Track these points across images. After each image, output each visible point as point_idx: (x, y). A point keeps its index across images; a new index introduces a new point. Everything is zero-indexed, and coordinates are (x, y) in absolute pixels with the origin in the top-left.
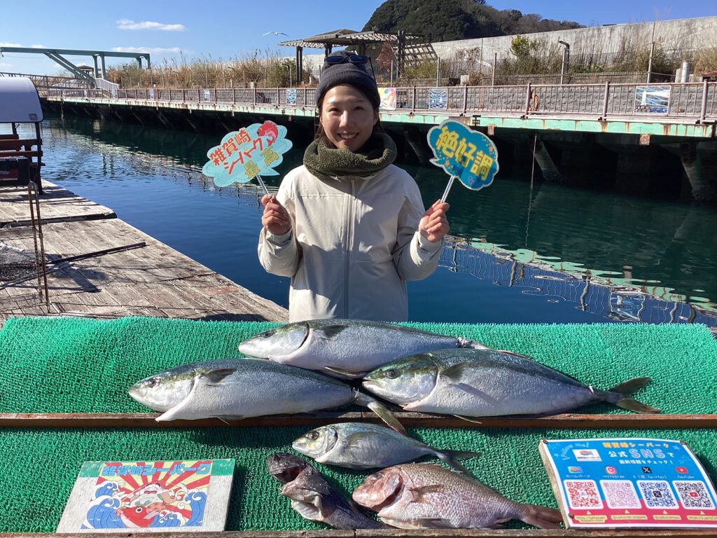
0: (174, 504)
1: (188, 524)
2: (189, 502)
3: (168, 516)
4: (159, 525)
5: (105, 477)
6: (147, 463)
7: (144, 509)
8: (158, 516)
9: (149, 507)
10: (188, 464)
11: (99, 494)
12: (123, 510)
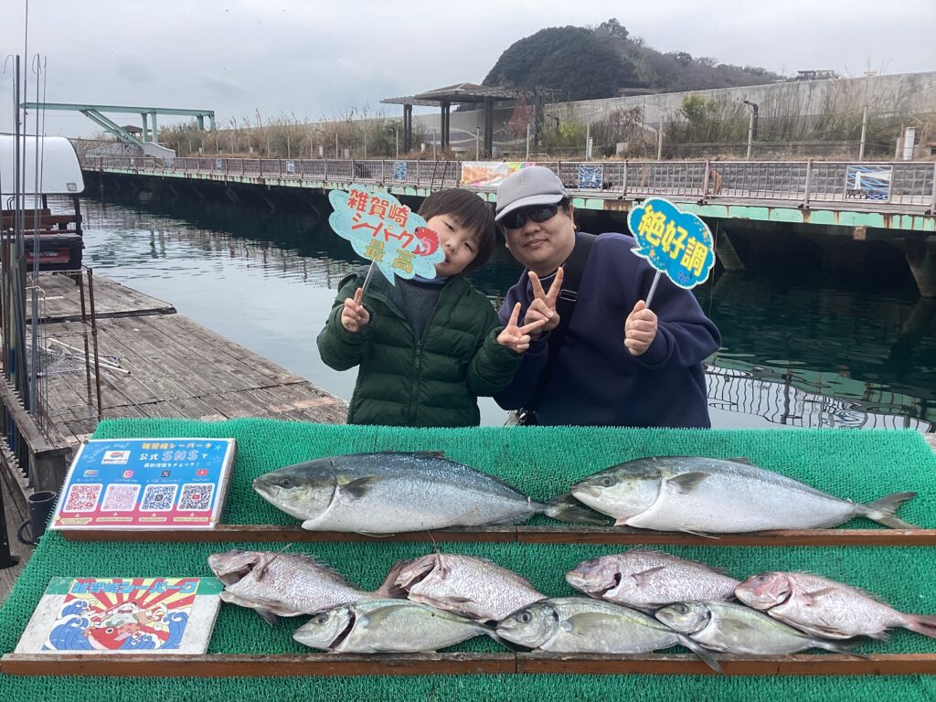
0: (151, 625)
1: (163, 647)
2: (168, 623)
3: (142, 638)
4: (131, 647)
5: (75, 595)
6: (125, 580)
7: (116, 630)
8: (131, 637)
9: (121, 628)
10: (172, 582)
11: (65, 612)
12: (91, 630)
